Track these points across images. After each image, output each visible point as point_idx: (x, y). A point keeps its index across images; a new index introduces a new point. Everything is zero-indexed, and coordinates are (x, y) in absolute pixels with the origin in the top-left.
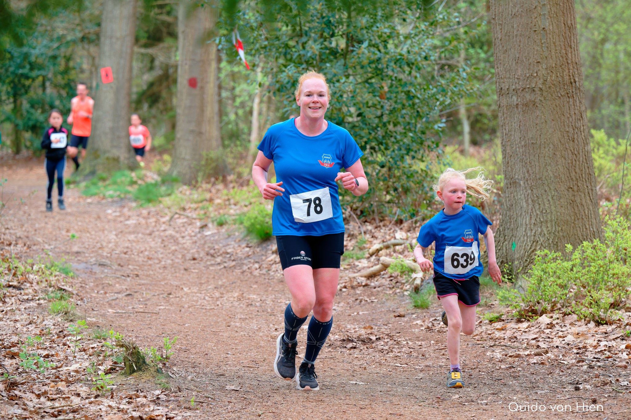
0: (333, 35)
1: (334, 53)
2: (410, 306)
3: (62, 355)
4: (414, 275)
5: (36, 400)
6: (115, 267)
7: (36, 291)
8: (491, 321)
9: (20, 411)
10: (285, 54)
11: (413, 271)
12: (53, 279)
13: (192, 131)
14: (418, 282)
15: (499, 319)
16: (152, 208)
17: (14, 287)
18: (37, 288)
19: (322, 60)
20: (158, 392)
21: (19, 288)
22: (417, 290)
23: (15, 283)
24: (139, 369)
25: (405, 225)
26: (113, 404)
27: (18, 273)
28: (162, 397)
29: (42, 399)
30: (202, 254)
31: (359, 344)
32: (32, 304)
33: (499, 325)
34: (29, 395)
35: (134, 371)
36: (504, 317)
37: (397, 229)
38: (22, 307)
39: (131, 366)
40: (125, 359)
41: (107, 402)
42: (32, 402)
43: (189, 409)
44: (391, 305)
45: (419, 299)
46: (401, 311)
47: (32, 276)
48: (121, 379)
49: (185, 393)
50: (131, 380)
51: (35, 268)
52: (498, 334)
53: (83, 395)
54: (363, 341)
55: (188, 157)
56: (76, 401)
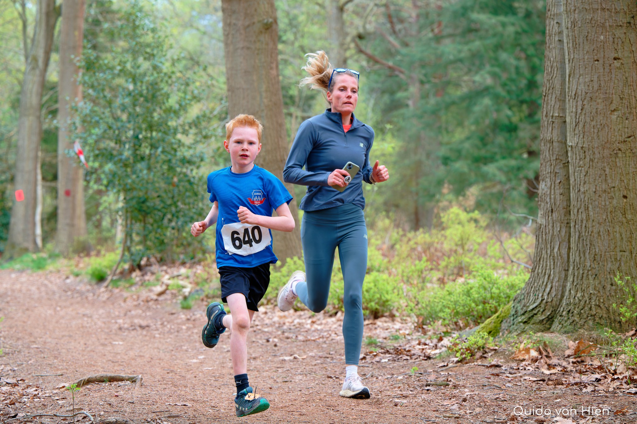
1: (142, 158)
2: (180, 309)
4: (184, 290)
11: (184, 287)
13: (68, 224)
14: (187, 294)
22: (185, 298)
25: (188, 265)
37: (182, 267)
55: (65, 240)
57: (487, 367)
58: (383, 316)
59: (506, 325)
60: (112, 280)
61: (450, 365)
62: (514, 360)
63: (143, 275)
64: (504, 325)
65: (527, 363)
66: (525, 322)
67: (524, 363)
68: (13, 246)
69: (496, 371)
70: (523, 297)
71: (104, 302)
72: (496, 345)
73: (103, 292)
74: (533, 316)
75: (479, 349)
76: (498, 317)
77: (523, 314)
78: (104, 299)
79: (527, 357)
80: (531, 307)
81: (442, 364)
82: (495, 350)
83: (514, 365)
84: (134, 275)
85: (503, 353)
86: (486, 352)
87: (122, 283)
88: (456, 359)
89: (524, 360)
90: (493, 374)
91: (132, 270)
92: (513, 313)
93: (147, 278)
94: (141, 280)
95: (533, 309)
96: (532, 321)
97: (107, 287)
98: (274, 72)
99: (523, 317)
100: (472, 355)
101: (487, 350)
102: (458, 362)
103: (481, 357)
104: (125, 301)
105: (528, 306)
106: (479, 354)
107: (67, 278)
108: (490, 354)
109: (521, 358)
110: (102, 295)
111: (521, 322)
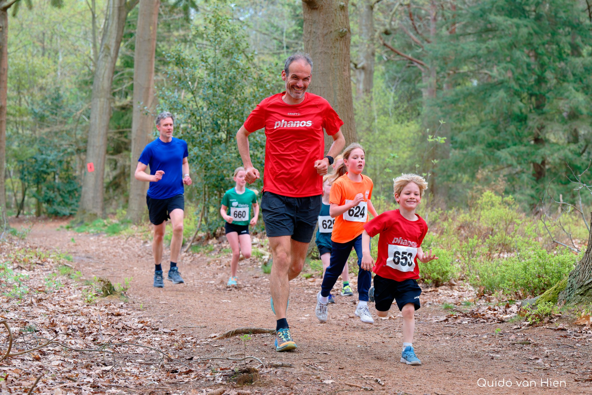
0: (219, 131)
1: (220, 141)
2: (262, 273)
3: (67, 292)
4: (264, 257)
5: (53, 307)
6: (96, 259)
7: (51, 266)
8: (307, 278)
9: (45, 311)
10: (192, 142)
11: (263, 255)
12: (61, 261)
13: (139, 195)
14: (266, 260)
15: (311, 277)
16: (116, 236)
17: (39, 264)
18: (52, 265)
19: (212, 144)
20: (122, 303)
21: (42, 265)
22: (265, 264)
23: (40, 262)
24: (111, 293)
25: (259, 235)
26: (97, 308)
27: (42, 258)
28: (125, 306)
29: (57, 306)
30: (145, 254)
31: (233, 289)
32: (49, 272)
33: (311, 280)
34: (49, 304)
35: (108, 295)
36: (314, 276)
37: (254, 237)
38: (44, 273)
39: (107, 292)
40: (103, 288)
41: (93, 307)
42: (51, 307)
43: (139, 310)
44: (251, 273)
45: (267, 269)
46: (257, 275)
47: (49, 260)
48: (100, 299)
49: (137, 304)
50: (106, 298)
51: (51, 256)
52: (311, 284)
53: (80, 305)
54: (236, 288)
55: (136, 209)
56: (76, 307)
57: (555, 330)
58: (443, 285)
59: (563, 296)
60: (191, 246)
61: (523, 327)
62: (576, 325)
63: (220, 243)
64: (561, 296)
65: (587, 328)
66: (582, 295)
67: (585, 328)
68: (84, 212)
69: (563, 333)
70: (577, 273)
71: (189, 265)
72: (560, 313)
73: (186, 256)
74: (588, 290)
75: (546, 315)
76: (555, 289)
77: (580, 288)
78: (188, 262)
79: (587, 323)
80: (587, 282)
81: (515, 327)
82: (560, 316)
83: (577, 329)
84: (210, 242)
85: (566, 318)
86: (552, 318)
87: (201, 249)
88: (527, 323)
89: (585, 325)
90: (561, 336)
91: (208, 238)
92: (569, 286)
93: (224, 245)
94: (218, 247)
95: (588, 284)
96: (588, 294)
97: (187, 252)
98: (346, 74)
99: (580, 290)
100: (541, 320)
101: (553, 316)
102: (530, 325)
103: (548, 322)
104: (208, 264)
105: (585, 282)
106: (546, 319)
107: (146, 242)
108: (555, 320)
109: (582, 323)
110: (185, 259)
111: (577, 294)
